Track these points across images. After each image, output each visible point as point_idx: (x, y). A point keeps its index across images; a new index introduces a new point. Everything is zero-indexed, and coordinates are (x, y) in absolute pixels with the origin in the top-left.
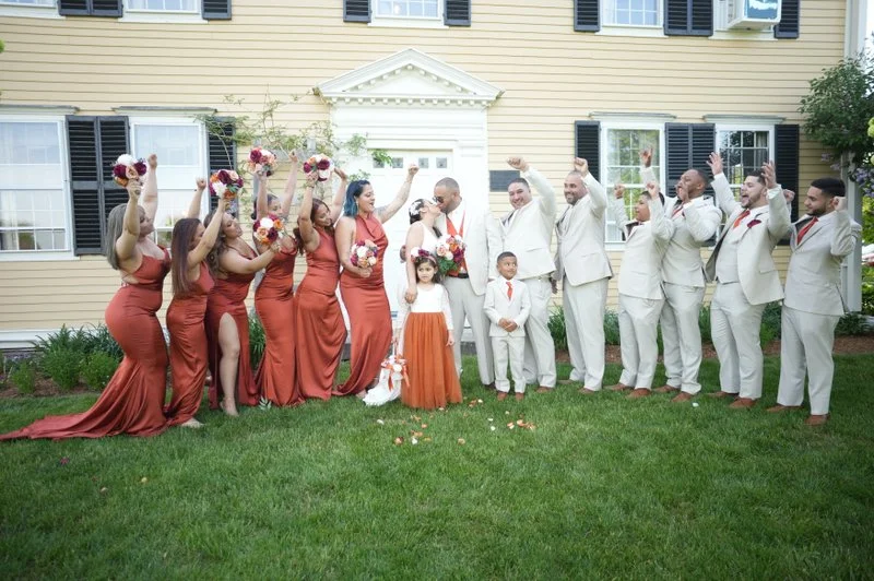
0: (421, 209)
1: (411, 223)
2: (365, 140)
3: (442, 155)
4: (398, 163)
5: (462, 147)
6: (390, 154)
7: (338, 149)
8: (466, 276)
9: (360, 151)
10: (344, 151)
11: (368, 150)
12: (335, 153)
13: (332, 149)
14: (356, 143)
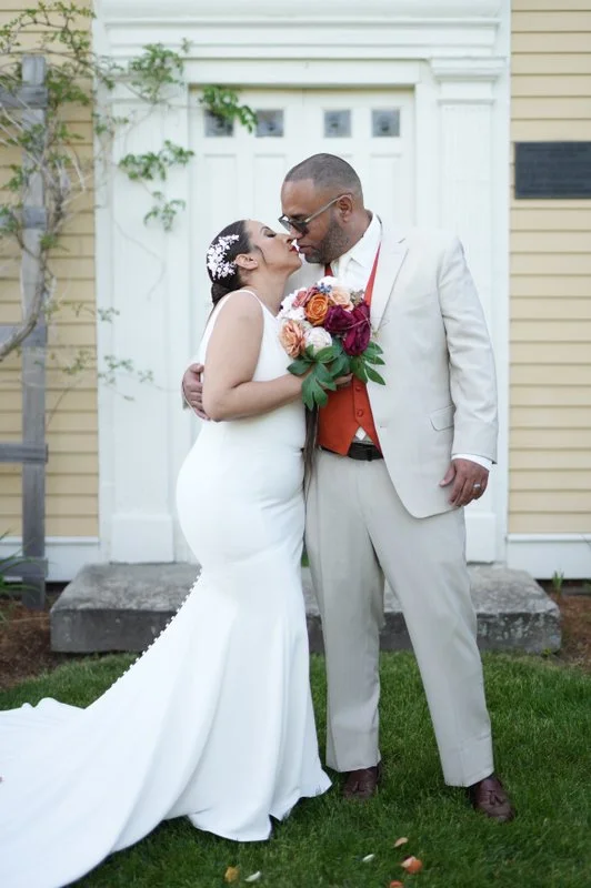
0: (240, 260)
1: (216, 300)
2: (179, 62)
3: (385, 102)
4: (269, 123)
5: (440, 79)
6: (243, 100)
7: (110, 86)
8: (371, 452)
9: (167, 91)
10: (123, 91)
11: (192, 87)
12: (103, 96)
13: (96, 83)
14: (156, 69)
